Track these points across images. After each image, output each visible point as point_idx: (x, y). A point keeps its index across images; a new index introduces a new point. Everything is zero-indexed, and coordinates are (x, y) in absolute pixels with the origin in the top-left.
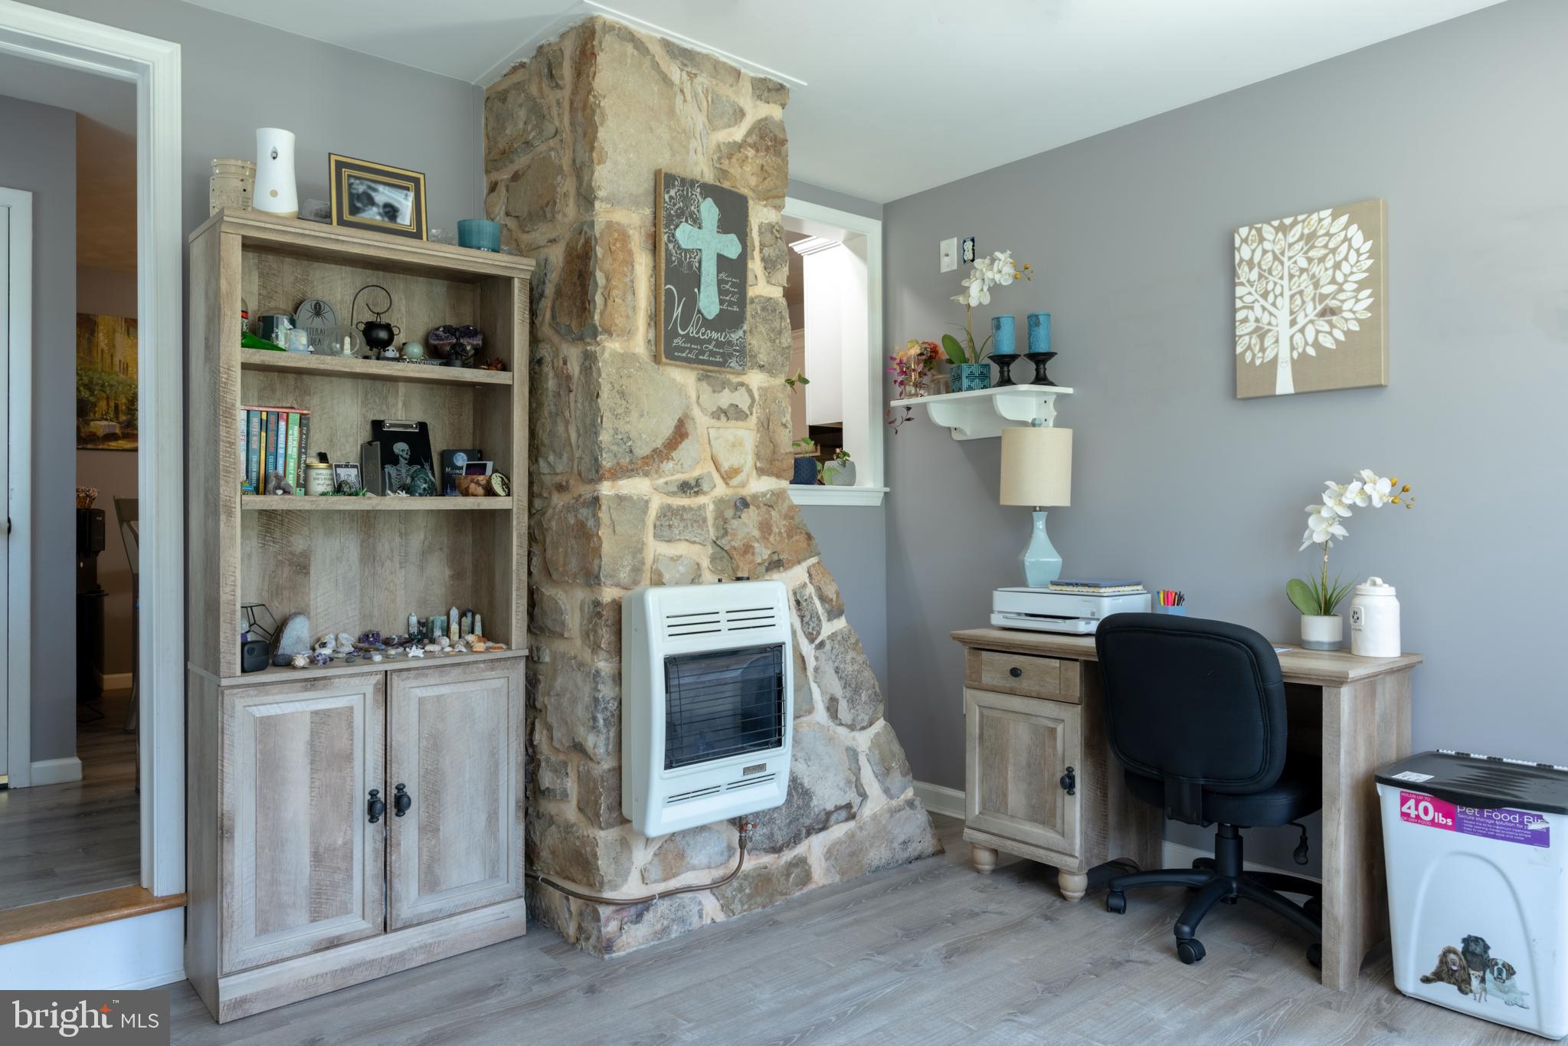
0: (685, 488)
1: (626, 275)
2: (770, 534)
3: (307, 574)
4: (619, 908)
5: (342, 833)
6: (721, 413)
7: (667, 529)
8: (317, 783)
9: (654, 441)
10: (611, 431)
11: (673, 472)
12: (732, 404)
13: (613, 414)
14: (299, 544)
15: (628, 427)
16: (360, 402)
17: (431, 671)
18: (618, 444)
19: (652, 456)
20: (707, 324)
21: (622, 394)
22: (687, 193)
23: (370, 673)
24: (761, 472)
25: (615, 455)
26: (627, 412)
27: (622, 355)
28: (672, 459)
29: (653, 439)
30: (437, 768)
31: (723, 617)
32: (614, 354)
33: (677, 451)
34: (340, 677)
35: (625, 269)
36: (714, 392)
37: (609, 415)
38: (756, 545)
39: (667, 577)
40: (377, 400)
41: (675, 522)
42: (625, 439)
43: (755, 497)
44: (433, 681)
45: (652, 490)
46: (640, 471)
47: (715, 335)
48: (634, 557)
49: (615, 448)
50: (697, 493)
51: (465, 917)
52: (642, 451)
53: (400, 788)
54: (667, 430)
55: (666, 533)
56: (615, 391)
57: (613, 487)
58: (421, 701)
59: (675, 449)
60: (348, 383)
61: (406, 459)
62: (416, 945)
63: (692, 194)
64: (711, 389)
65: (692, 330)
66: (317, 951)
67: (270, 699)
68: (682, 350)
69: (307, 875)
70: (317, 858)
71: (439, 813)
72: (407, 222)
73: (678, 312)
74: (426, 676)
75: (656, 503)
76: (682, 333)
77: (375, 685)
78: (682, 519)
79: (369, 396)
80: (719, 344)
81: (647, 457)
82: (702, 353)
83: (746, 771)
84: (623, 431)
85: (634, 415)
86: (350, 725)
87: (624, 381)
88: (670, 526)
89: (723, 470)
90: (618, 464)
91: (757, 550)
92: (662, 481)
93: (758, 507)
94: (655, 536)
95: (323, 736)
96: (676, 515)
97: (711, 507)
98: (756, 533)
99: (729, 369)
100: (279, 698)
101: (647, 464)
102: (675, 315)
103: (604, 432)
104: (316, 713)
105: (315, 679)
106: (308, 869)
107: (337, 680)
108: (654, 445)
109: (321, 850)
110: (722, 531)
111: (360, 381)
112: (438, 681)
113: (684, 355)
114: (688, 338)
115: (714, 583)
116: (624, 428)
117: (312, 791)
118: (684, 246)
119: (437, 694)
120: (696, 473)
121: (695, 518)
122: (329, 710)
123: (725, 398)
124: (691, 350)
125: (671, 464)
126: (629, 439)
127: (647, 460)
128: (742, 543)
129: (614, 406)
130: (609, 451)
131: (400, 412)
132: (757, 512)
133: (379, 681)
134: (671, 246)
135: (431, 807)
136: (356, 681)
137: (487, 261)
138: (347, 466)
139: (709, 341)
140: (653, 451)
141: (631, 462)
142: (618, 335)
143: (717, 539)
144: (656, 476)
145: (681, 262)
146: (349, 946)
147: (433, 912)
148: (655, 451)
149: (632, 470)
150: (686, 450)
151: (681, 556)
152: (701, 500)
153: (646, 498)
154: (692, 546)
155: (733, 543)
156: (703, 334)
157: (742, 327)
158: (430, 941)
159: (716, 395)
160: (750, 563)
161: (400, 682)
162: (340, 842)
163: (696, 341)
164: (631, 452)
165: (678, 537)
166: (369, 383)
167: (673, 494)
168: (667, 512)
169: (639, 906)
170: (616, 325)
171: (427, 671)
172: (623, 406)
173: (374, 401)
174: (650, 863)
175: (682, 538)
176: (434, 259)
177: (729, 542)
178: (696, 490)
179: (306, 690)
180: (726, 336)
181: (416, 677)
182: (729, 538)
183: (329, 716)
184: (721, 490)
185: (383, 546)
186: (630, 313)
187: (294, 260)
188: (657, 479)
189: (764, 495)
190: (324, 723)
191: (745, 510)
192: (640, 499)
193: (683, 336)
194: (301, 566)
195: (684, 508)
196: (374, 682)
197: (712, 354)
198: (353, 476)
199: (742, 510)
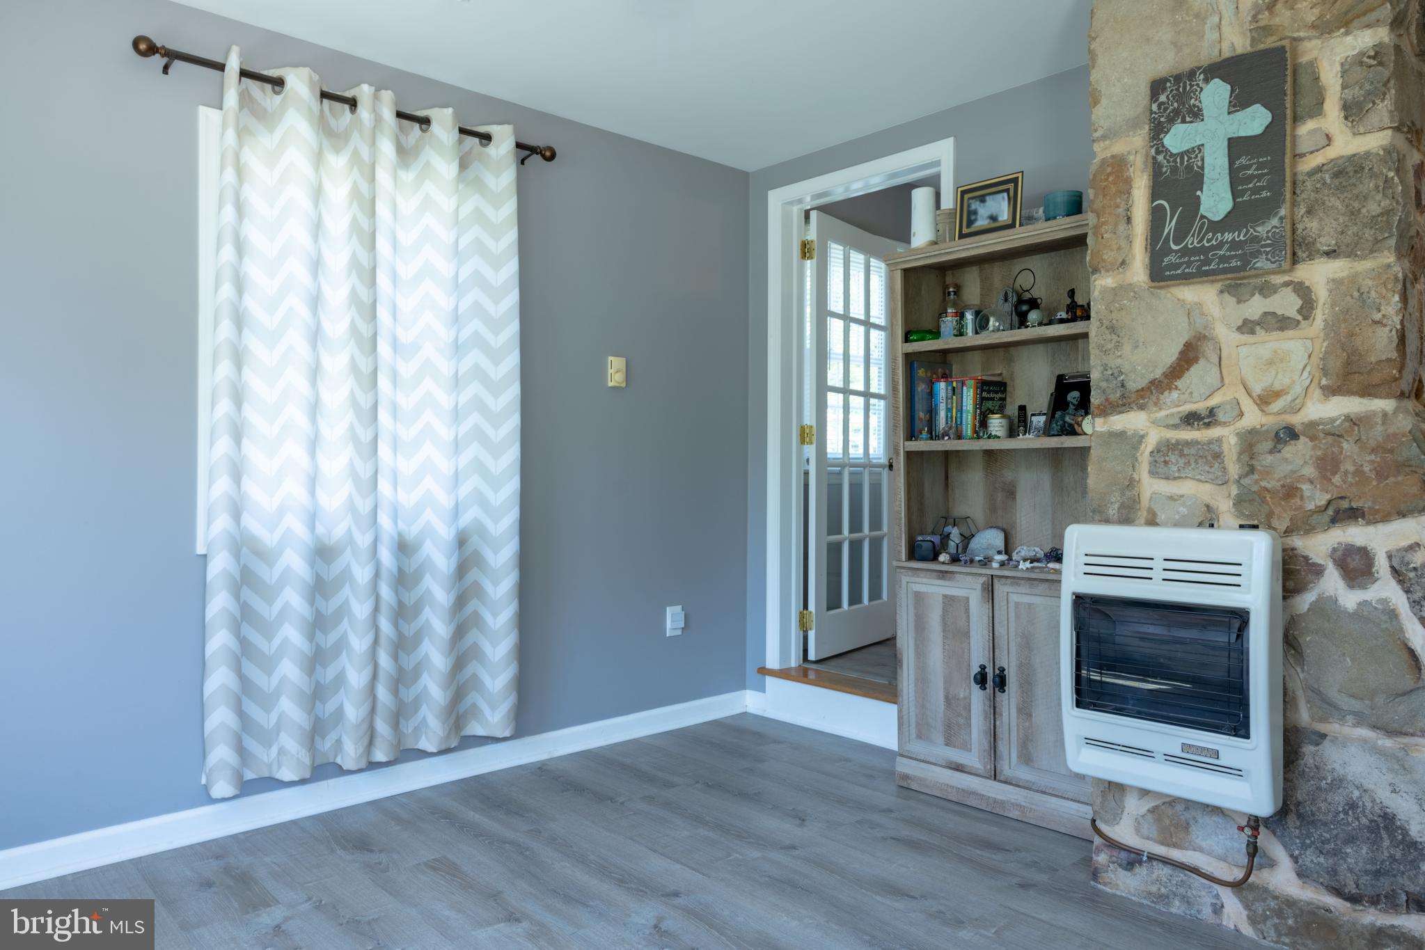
0: (1191, 419)
1: (1118, 207)
2: (1334, 473)
3: (1014, 499)
4: (1108, 843)
5: (963, 690)
6: (1247, 327)
7: (1162, 465)
8: (947, 647)
9: (1153, 371)
10: (1100, 369)
11: (1176, 403)
12: (1265, 313)
13: (1101, 351)
14: (1008, 475)
15: (1119, 361)
16: (1049, 361)
17: (1023, 582)
18: (1107, 380)
19: (1149, 388)
20: (1216, 227)
21: (1112, 329)
22: (1185, 88)
23: (981, 575)
24: (1330, 392)
25: (1104, 392)
26: (1118, 346)
27: (1114, 289)
28: (1176, 388)
29: (1151, 369)
30: (1029, 664)
31: (1158, 564)
32: (1105, 290)
33: (1182, 379)
34: (960, 573)
35: (1118, 200)
36: (1239, 302)
37: (1097, 352)
38: (1306, 487)
39: (1162, 517)
40: (1063, 359)
41: (1172, 458)
42: (1116, 375)
43: (1312, 425)
44: (1024, 591)
45: (1148, 424)
46: (1133, 405)
47: (1228, 236)
48: (1123, 494)
49: (1104, 384)
50: (1208, 425)
51: (1054, 799)
52: (1135, 383)
53: (1002, 670)
54: (1170, 354)
55: (1162, 469)
56: (1104, 327)
57: (1105, 423)
58: (1017, 605)
59: (1180, 377)
60: (1040, 349)
61: (1074, 405)
62: (1013, 801)
63: (1191, 86)
64: (1235, 299)
65: (1191, 241)
66: (951, 768)
67: (920, 580)
68: (1176, 267)
69: (942, 710)
70: (948, 700)
71: (1032, 701)
72: (1005, 217)
73: (1170, 226)
74: (1019, 585)
75: (1153, 438)
76: (1174, 247)
77: (983, 584)
78: (1182, 455)
79: (1056, 355)
80: (1234, 245)
81: (1143, 389)
82: (1207, 262)
83: (1186, 747)
84: (1113, 366)
85: (1127, 348)
86: (967, 610)
87: (1114, 315)
88: (1166, 462)
89: (1254, 395)
90: (1107, 400)
91: (1307, 494)
92: (1163, 413)
93: (1312, 439)
94: (1152, 473)
95: (950, 614)
96: (1173, 450)
97: (1233, 440)
98: (1310, 471)
99: (1253, 272)
100: (925, 580)
101: (1142, 397)
102: (1166, 231)
103: (1094, 369)
104: (945, 596)
105: (946, 572)
106: (943, 707)
107: (958, 575)
108: (1152, 377)
109: (950, 696)
110: (1247, 469)
111: (1049, 344)
112: (1028, 591)
113: (1179, 272)
114: (1185, 252)
115: (1235, 529)
116: (1113, 362)
117: (944, 652)
118: (1174, 151)
119: (1029, 602)
120: (1212, 402)
121: (1201, 453)
122: (954, 596)
123: (1256, 306)
124: (1189, 264)
125: (1175, 394)
126: (1121, 373)
127: (1144, 393)
128: (1279, 484)
129: (1102, 342)
130: (1100, 388)
131: (1080, 365)
132: (1310, 444)
133: (985, 581)
134: (1160, 158)
135: (1025, 694)
136: (969, 578)
137: (1053, 229)
138: (1039, 414)
139: (1220, 245)
140: (1151, 382)
141: (1123, 396)
142: (1108, 271)
143: (1240, 478)
144: (1155, 409)
145: (1174, 170)
146: (970, 776)
147: (1027, 781)
148: (1152, 382)
149: (1124, 405)
150: (1198, 377)
151: (1183, 496)
152: (1215, 432)
153: (1142, 433)
154: (1201, 485)
155: (1263, 484)
156: (1208, 241)
157: (1276, 214)
158: (1023, 804)
159: (1242, 305)
160: (1296, 509)
161: (1001, 586)
162: (962, 696)
163: (1195, 251)
164: (1123, 386)
165: (1177, 475)
166: (1055, 345)
167: (1175, 427)
168: (1165, 450)
169: (1133, 856)
170: (1104, 261)
171: (1020, 581)
172: (1113, 342)
173: (1060, 359)
174: (1143, 816)
175: (1183, 475)
176: (1016, 241)
177: (1256, 482)
178: (1206, 421)
179: (939, 578)
180: (1248, 231)
181: (1012, 584)
182: (1256, 476)
183: (953, 600)
184: (1253, 418)
185: (1069, 479)
186: (1123, 243)
187: (1001, 263)
188: (1156, 412)
189: (1333, 420)
190: (950, 605)
191: (1292, 442)
192: (1135, 434)
193: (1177, 252)
194: (1011, 493)
195: (1188, 444)
196: (982, 582)
197: (1223, 259)
198: (1042, 422)
199: (1286, 443)
